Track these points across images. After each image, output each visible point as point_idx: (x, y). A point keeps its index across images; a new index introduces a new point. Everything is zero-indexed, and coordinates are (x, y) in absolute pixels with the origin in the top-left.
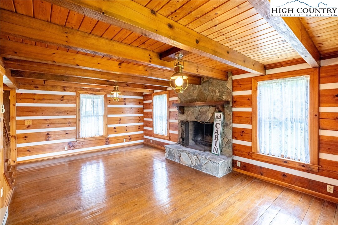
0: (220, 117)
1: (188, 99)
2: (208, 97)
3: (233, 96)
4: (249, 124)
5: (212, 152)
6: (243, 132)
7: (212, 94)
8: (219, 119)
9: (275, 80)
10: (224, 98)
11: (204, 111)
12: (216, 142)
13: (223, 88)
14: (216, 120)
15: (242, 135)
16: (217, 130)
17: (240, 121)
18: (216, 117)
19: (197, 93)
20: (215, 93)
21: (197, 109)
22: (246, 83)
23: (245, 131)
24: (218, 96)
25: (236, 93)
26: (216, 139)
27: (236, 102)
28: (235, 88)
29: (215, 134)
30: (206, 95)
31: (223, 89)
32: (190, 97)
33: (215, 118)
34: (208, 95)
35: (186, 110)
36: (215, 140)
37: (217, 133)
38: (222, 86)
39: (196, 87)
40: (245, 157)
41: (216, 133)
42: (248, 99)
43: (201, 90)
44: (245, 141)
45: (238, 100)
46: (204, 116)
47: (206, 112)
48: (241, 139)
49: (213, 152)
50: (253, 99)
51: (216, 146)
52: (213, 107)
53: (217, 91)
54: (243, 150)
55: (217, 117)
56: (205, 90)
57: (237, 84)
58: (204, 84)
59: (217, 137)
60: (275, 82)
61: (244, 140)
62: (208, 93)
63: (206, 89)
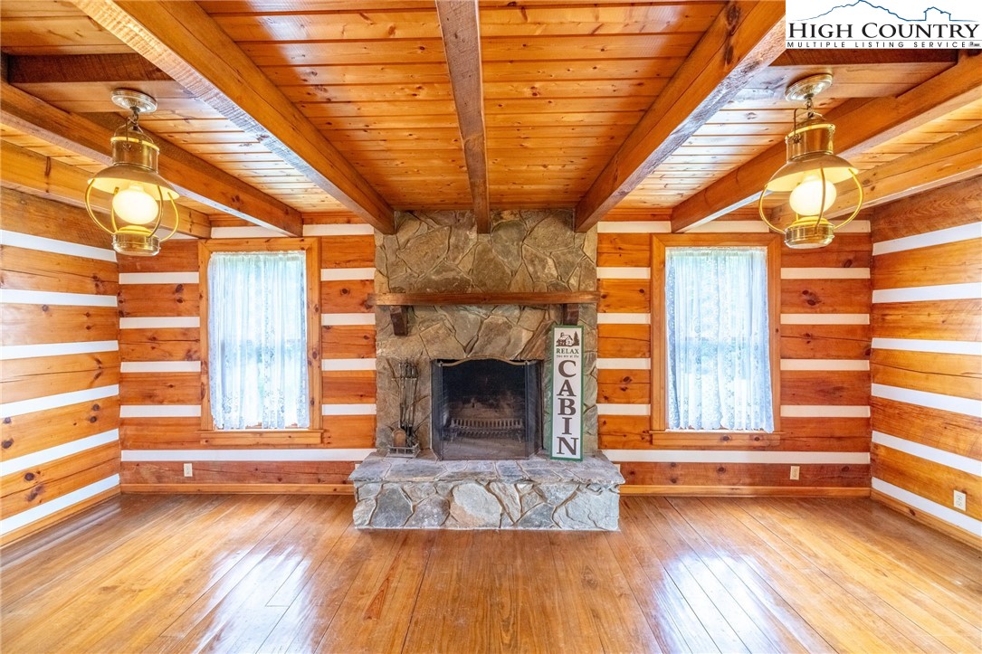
0: (572, 342)
1: (430, 281)
2: (518, 277)
3: (599, 280)
4: (643, 356)
5: (554, 455)
6: (627, 379)
7: (531, 269)
8: (569, 349)
9: (704, 250)
10: (572, 285)
11: (500, 322)
12: (567, 421)
13: (569, 252)
14: (558, 351)
15: (624, 390)
16: (567, 382)
17: (620, 351)
18: (559, 341)
19: (471, 259)
20: (544, 267)
21: (471, 316)
22: (637, 247)
23: (632, 378)
24: (552, 275)
25: (607, 273)
26: (568, 411)
27: (606, 297)
28: (604, 257)
29: (560, 394)
30: (508, 271)
31: (570, 258)
32: (438, 272)
33: (556, 344)
34: (514, 273)
35: (418, 320)
36: (562, 412)
37: (568, 393)
38: (566, 245)
39: (467, 238)
40: (635, 447)
41: (563, 393)
42: (642, 291)
43: (486, 251)
44: (633, 403)
45: (612, 292)
46: (502, 341)
47: (510, 327)
48: (622, 401)
49: (560, 453)
50: (656, 291)
51: (567, 432)
52: (534, 311)
53: (550, 262)
54: (627, 428)
55: (563, 343)
56: (507, 253)
57: (610, 246)
58: (501, 232)
59: (567, 403)
60: (703, 254)
61: (629, 403)
62: (516, 264)
63: (510, 252)
